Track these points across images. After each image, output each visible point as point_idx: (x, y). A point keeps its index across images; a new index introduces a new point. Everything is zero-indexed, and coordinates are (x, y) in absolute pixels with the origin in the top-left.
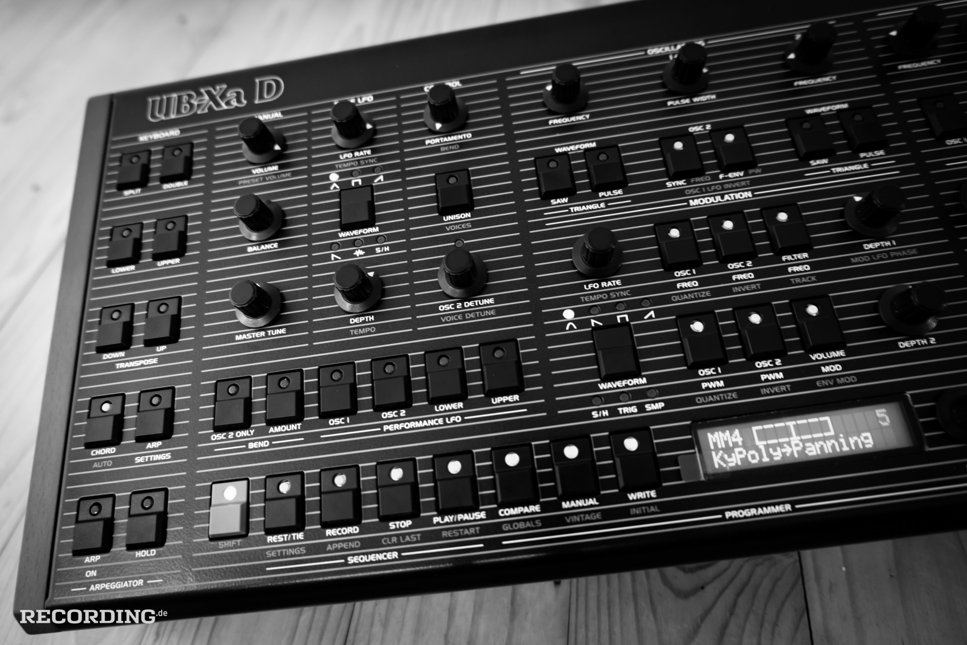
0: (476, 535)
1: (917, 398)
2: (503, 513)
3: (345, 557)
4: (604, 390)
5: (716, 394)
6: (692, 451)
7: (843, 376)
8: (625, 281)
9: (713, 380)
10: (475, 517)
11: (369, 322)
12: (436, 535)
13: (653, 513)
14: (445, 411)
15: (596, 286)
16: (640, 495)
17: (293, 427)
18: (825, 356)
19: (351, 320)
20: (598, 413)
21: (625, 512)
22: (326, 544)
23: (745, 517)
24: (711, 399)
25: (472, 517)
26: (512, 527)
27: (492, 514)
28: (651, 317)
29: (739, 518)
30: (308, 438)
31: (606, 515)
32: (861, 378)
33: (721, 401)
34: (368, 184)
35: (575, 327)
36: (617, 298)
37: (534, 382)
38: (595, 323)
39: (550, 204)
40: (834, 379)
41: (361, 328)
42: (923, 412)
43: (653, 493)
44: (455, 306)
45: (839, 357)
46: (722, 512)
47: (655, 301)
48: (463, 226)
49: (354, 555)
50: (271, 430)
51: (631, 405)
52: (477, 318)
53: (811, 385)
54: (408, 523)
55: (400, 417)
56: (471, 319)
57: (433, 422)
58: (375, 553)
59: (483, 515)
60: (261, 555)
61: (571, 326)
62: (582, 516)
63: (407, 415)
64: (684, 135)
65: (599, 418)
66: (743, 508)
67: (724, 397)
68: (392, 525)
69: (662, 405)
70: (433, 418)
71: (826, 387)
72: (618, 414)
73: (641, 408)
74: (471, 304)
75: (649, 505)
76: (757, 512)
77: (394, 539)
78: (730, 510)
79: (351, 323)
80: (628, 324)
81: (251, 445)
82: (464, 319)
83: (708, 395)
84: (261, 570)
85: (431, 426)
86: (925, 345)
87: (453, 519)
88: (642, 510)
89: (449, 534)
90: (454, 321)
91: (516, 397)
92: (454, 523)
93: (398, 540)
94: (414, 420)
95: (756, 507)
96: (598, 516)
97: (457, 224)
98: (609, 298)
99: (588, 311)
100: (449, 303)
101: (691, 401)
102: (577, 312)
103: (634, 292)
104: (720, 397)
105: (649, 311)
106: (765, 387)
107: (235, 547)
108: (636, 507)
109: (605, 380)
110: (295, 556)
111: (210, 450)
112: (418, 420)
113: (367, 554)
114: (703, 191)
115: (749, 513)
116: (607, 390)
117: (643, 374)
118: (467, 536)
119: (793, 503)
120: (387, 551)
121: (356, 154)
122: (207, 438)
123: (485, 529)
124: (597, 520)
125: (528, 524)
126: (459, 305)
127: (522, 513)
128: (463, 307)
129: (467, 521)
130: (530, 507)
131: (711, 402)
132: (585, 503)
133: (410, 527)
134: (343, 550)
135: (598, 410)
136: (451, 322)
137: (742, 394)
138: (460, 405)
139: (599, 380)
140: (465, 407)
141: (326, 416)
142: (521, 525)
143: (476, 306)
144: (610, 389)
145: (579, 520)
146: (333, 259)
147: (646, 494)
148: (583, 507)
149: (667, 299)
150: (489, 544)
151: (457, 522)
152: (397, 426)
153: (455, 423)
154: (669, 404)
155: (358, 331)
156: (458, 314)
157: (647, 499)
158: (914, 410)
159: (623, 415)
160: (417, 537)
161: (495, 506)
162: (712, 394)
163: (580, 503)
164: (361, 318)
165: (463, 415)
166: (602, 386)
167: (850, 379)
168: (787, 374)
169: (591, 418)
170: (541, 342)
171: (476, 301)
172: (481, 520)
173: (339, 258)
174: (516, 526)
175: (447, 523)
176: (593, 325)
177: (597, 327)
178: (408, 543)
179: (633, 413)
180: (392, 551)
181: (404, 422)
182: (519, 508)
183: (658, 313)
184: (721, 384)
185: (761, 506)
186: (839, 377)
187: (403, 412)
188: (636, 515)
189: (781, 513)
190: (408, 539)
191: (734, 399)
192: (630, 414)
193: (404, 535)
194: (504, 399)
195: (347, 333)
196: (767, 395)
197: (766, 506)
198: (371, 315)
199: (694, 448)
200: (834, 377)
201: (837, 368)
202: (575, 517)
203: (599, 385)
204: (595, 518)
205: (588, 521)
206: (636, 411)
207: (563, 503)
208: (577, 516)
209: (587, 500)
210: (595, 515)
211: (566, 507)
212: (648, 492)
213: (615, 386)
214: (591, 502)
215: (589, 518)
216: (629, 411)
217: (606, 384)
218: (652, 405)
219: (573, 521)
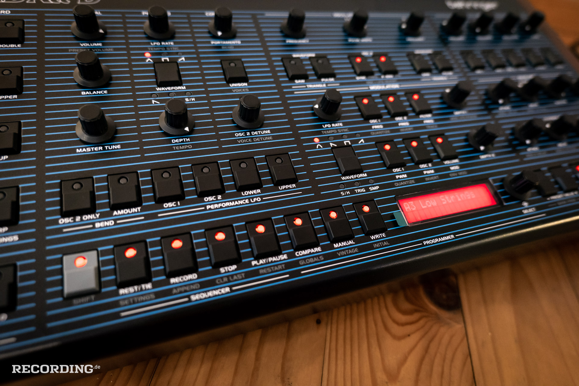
0: (283, 270)
1: (495, 181)
2: (298, 254)
3: (189, 297)
4: (344, 180)
5: (404, 181)
6: (399, 211)
7: (460, 171)
8: (344, 124)
9: (401, 174)
10: (280, 258)
11: (186, 142)
12: (256, 273)
13: (386, 246)
14: (249, 195)
15: (329, 126)
16: (377, 236)
17: (134, 210)
18: (450, 162)
19: (173, 140)
20: (344, 193)
21: (371, 247)
22: (171, 290)
23: (434, 243)
24: (402, 183)
25: (278, 258)
26: (305, 262)
27: (291, 255)
28: (362, 142)
29: (431, 244)
30: (147, 217)
31: (361, 249)
32: (469, 172)
33: (407, 185)
34: (174, 62)
35: (322, 147)
36: (342, 132)
37: (303, 177)
38: (332, 145)
39: (295, 82)
40: (457, 172)
41: (182, 145)
42: (499, 187)
43: (384, 235)
44: (246, 134)
45: (457, 163)
46: (422, 242)
47: (362, 135)
48: (243, 90)
49: (195, 294)
50: (115, 213)
51: (361, 188)
52: (261, 141)
53: (447, 176)
54: (234, 267)
55: (217, 200)
56: (257, 141)
57: (242, 202)
58: (212, 290)
59: (285, 257)
60: (116, 304)
61: (319, 146)
62: (347, 251)
63: (223, 198)
64: (360, 56)
65: (345, 195)
66: (432, 239)
67: (408, 182)
68: (222, 270)
69: (377, 187)
70: (242, 199)
71: (455, 177)
72: (355, 193)
73: (367, 189)
74: (256, 133)
75: (383, 241)
76: (439, 240)
77: (225, 279)
78: (425, 240)
79: (173, 142)
80: (351, 146)
81: (97, 225)
82: (253, 141)
83: (400, 182)
84: (117, 316)
85: (241, 205)
86: (491, 157)
87: (266, 261)
88: (380, 244)
89: (264, 271)
90: (246, 143)
91: (294, 185)
92: (266, 263)
93: (228, 279)
94: (229, 202)
95: (438, 238)
96: (356, 250)
97: (240, 89)
98: (338, 132)
99: (327, 138)
100: (242, 132)
101: (392, 185)
102: (321, 139)
103: (350, 129)
104: (406, 183)
105: (360, 139)
106: (427, 177)
107: (90, 301)
108: (376, 243)
109: (344, 175)
110: (146, 301)
111: (59, 231)
112: (232, 201)
113: (206, 292)
114: (375, 83)
115: (435, 241)
116: (346, 180)
117: (364, 171)
118: (277, 271)
119: (454, 234)
120: (221, 288)
121: (163, 43)
122: (56, 222)
123: (288, 265)
124: (356, 253)
125: (315, 259)
126: (248, 134)
127: (310, 253)
128: (251, 135)
129: (275, 261)
130: (315, 249)
131: (402, 185)
132: (347, 243)
133: (236, 270)
134: (186, 291)
135: (344, 191)
136: (244, 143)
137: (417, 181)
138: (259, 191)
139: (341, 175)
140: (262, 192)
141: (160, 201)
142: (311, 260)
143: (259, 134)
144: (348, 180)
145: (345, 254)
146: (153, 103)
147: (380, 236)
148: (346, 246)
149: (369, 134)
150: (292, 275)
151: (269, 263)
152: (216, 206)
153: (256, 202)
154: (381, 187)
155: (179, 147)
156: (249, 138)
157: (381, 238)
158: (494, 186)
159: (358, 193)
160: (242, 276)
161: (292, 250)
162: (402, 181)
163: (344, 244)
164: (180, 139)
165: (261, 197)
166: (343, 178)
167: (464, 173)
168: (436, 171)
169: (341, 196)
170: (303, 155)
171: (259, 132)
172: (285, 259)
173: (159, 103)
174: (308, 261)
175: (262, 264)
176: (332, 146)
177: (333, 147)
178: (236, 280)
179: (363, 192)
180: (224, 287)
181: (222, 203)
182: (308, 250)
183: (366, 140)
184: (405, 176)
185: (440, 237)
187: (219, 197)
188: (377, 248)
189: (450, 240)
190: (235, 278)
191: (414, 184)
193: (232, 276)
194: (287, 186)
195: (171, 148)
196: (429, 181)
197: (442, 236)
198: (188, 138)
199: (399, 209)
201: (457, 167)
202: (343, 252)
203: (342, 178)
204: (355, 252)
205: (351, 254)
206: (365, 191)
207: (334, 245)
208: (344, 252)
209: (348, 242)
210: (355, 250)
211: (337, 247)
212: (381, 234)
213: (350, 178)
214: (350, 242)
215: (351, 252)
216: (361, 191)
217: (345, 177)
218: (373, 187)
219: (342, 254)
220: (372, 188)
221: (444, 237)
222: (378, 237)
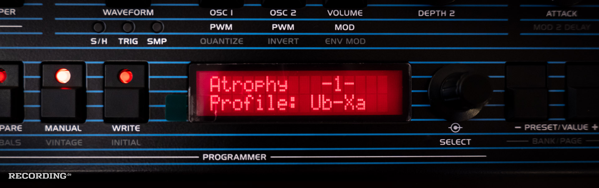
1: (417, 70)
4: (107, 16)
5: (222, 37)
6: (186, 91)
7: (354, 37)
9: (223, 23)
13: (133, 147)
16: (124, 127)
18: (343, 13)
20: (97, 40)
21: (107, 142)
23: (221, 161)
24: (215, 41)
29: (215, 161)
31: (87, 143)
32: (371, 41)
33: (225, 45)
40: (343, 38)
42: (418, 84)
43: (137, 128)
45: (355, 17)
46: (200, 154)
51: (132, 37)
53: (320, 41)
62: (63, 141)
65: (97, 45)
66: (221, 153)
67: (229, 41)
69: (164, 40)
71: (334, 45)
72: (117, 44)
73: (143, 41)
75: (131, 138)
76: (233, 157)
78: (208, 153)
83: (214, 37)
86: (444, 17)
88: (123, 142)
91: (13, 11)
95: (234, 153)
96: (79, 142)
101: (195, 41)
104: (225, 41)
106: (274, 37)
108: (117, 138)
109: (110, 6)
115: (226, 157)
116: (111, 16)
117: (152, 5)
119: (269, 154)
124: (78, 147)
125: (8, 143)
130: (12, 126)
131: (215, 45)
132: (68, 128)
135: (98, 37)
137: (248, 41)
139: (104, 4)
144: (114, 16)
145: (59, 144)
147: (130, 128)
148: (65, 132)
154: (171, 41)
157: (130, 132)
158: (411, 80)
159: (123, 45)
162: (218, 37)
163: (63, 128)
166: (106, 12)
167: (359, 41)
168: (299, 27)
169: (89, 44)
179: (132, 45)
184: (230, 27)
185: (239, 153)
186: (349, 37)
188: (116, 147)
189: (255, 161)
191: (239, 45)
192: (130, 45)
196: (273, 45)
197: (243, 153)
199: (188, 89)
200: (345, 37)
201: (350, 27)
202: (56, 141)
203: (104, 10)
204: (76, 145)
205: (68, 147)
206: (137, 43)
207: (46, 127)
208: (58, 141)
209: (70, 126)
210: (77, 141)
211: (49, 130)
212: (132, 126)
213: (120, 14)
214: (74, 128)
215: (69, 143)
216: (129, 42)
217: (111, 10)
218: (155, 40)
219: (53, 144)
220: (153, 40)
221: (245, 155)
222: (125, 129)
